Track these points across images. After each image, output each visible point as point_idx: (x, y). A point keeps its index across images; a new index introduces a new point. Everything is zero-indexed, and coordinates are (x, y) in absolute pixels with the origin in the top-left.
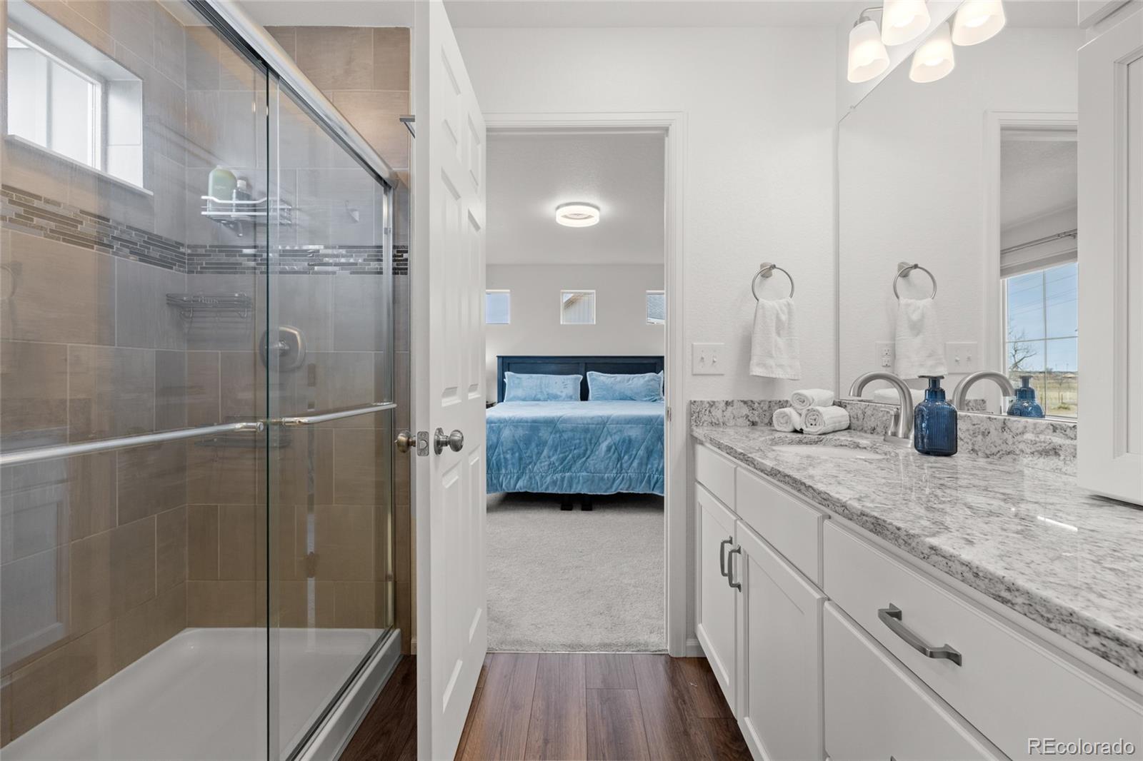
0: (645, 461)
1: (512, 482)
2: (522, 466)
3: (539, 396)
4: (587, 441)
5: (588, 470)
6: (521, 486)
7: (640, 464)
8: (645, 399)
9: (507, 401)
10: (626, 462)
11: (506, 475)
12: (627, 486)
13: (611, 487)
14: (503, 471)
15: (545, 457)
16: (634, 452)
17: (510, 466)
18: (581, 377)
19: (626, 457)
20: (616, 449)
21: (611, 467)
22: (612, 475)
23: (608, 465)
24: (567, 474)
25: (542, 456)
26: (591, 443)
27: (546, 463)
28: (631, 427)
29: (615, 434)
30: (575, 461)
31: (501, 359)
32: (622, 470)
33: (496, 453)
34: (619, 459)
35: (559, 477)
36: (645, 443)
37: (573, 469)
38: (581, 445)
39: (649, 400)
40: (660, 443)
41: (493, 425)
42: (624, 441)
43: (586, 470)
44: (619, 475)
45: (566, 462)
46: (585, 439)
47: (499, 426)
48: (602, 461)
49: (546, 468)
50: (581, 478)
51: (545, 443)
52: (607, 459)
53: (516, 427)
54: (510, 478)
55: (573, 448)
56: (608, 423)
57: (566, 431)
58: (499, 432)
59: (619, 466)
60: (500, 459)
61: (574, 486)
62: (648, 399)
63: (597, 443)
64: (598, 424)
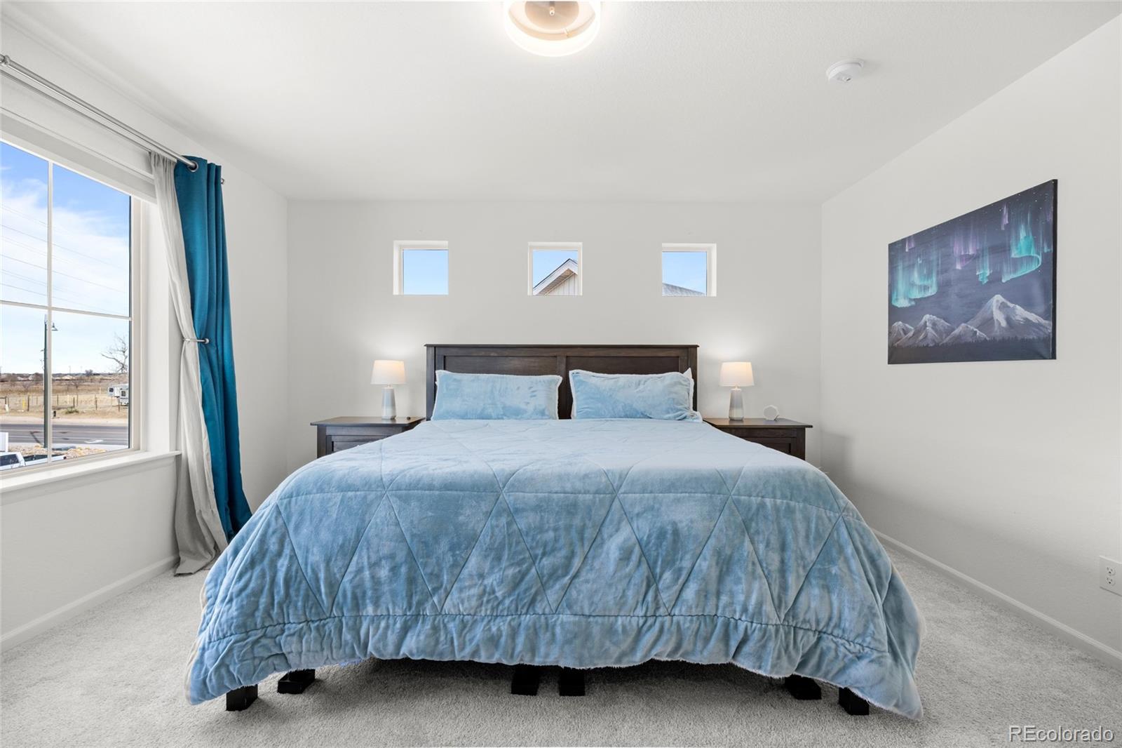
0: (713, 587)
1: (392, 638)
2: (415, 600)
3: (490, 411)
4: (574, 534)
5: (577, 608)
6: (413, 647)
7: (703, 594)
8: (667, 416)
9: (435, 419)
10: (668, 588)
11: (376, 619)
12: (669, 649)
13: (633, 649)
14: (370, 610)
15: (471, 576)
16: (686, 564)
17: (386, 598)
18: (560, 379)
19: (668, 576)
20: (643, 554)
21: (631, 601)
22: (634, 620)
23: (624, 595)
24: (527, 619)
25: (466, 572)
26: (582, 539)
27: (475, 591)
28: (678, 500)
29: (638, 515)
30: (543, 585)
31: (432, 350)
32: (657, 608)
33: (352, 568)
34: (652, 580)
35: (505, 628)
36: (712, 541)
37: (539, 608)
38: (558, 545)
39: (675, 417)
40: (747, 539)
41: (350, 494)
42: (662, 535)
43: (570, 607)
44: (650, 621)
45: (523, 586)
46: (568, 528)
47: (365, 497)
48: (610, 586)
49: (474, 603)
50: (558, 630)
51: (473, 539)
52: (620, 580)
53: (405, 500)
54: (387, 627)
55: (539, 551)
56: (622, 490)
57: (524, 510)
58: (364, 513)
59: (650, 597)
60: (362, 580)
61: (542, 650)
62: (671, 415)
63: (597, 541)
64: (597, 492)
